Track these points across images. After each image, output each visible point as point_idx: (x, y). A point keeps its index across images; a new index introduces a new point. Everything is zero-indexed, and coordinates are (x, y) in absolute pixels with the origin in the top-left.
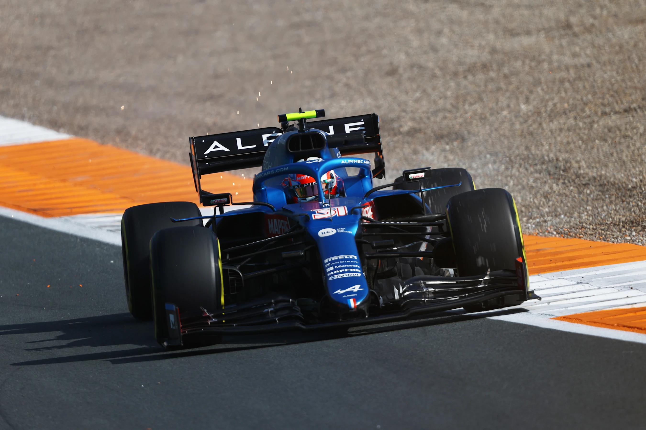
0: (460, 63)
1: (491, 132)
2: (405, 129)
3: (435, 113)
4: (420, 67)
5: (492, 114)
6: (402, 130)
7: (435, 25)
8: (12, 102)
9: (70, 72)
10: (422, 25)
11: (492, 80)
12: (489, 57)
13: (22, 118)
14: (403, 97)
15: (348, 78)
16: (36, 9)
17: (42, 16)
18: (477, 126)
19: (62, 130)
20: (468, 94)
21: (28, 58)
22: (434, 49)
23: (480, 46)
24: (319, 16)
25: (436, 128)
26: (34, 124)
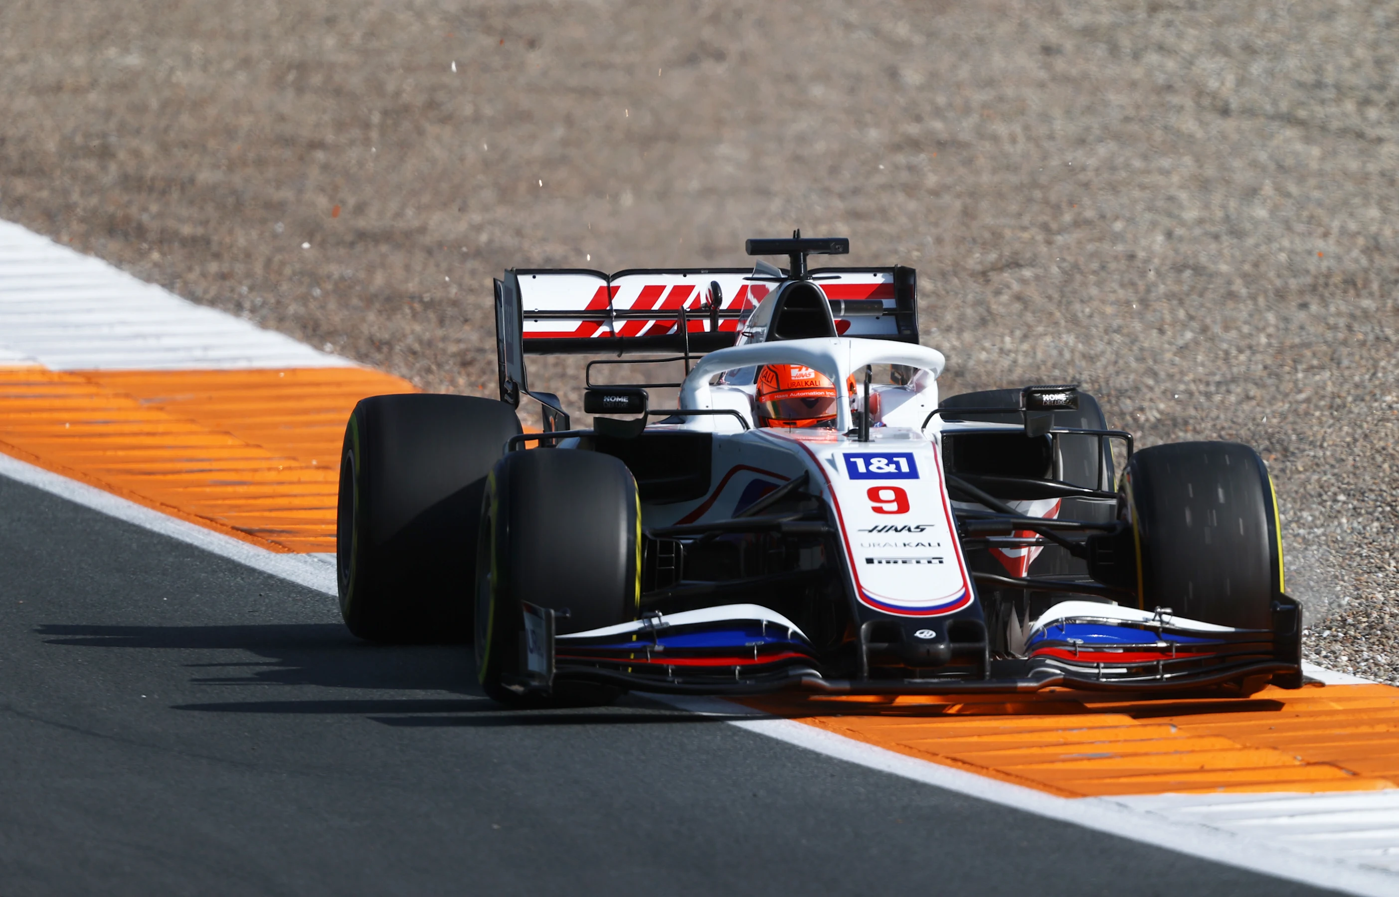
0: (1293, 269)
1: (1355, 440)
2: (1153, 415)
3: (1225, 384)
4: (1198, 270)
5: (1359, 399)
6: (1141, 417)
7: (1243, 176)
8: (213, 267)
9: (360, 209)
10: (1210, 171)
11: (1366, 315)
12: (1364, 262)
13: (237, 308)
14: (1151, 340)
15: (1023, 281)
16: (289, 49)
17: (302, 67)
18: (1321, 423)
19: (329, 347)
20: (1307, 345)
21: (260, 163)
22: (1237, 233)
23: (1343, 231)
24: (966, 128)
25: (1223, 421)
26: (263, 324)
